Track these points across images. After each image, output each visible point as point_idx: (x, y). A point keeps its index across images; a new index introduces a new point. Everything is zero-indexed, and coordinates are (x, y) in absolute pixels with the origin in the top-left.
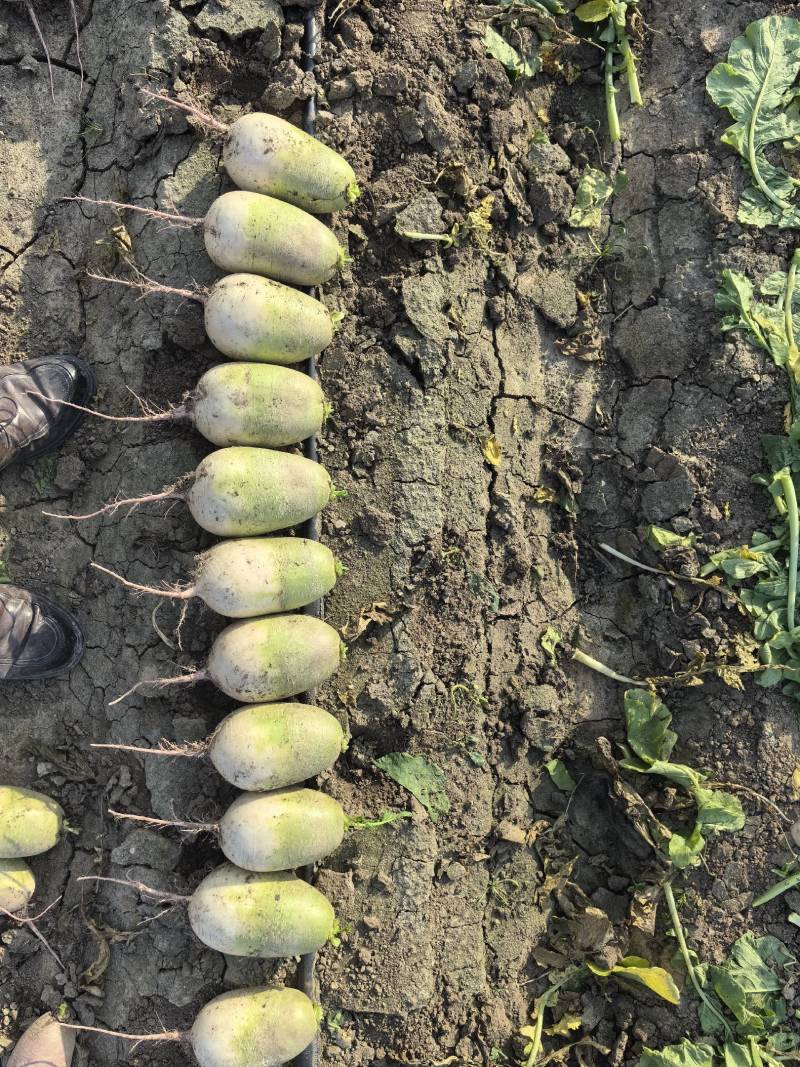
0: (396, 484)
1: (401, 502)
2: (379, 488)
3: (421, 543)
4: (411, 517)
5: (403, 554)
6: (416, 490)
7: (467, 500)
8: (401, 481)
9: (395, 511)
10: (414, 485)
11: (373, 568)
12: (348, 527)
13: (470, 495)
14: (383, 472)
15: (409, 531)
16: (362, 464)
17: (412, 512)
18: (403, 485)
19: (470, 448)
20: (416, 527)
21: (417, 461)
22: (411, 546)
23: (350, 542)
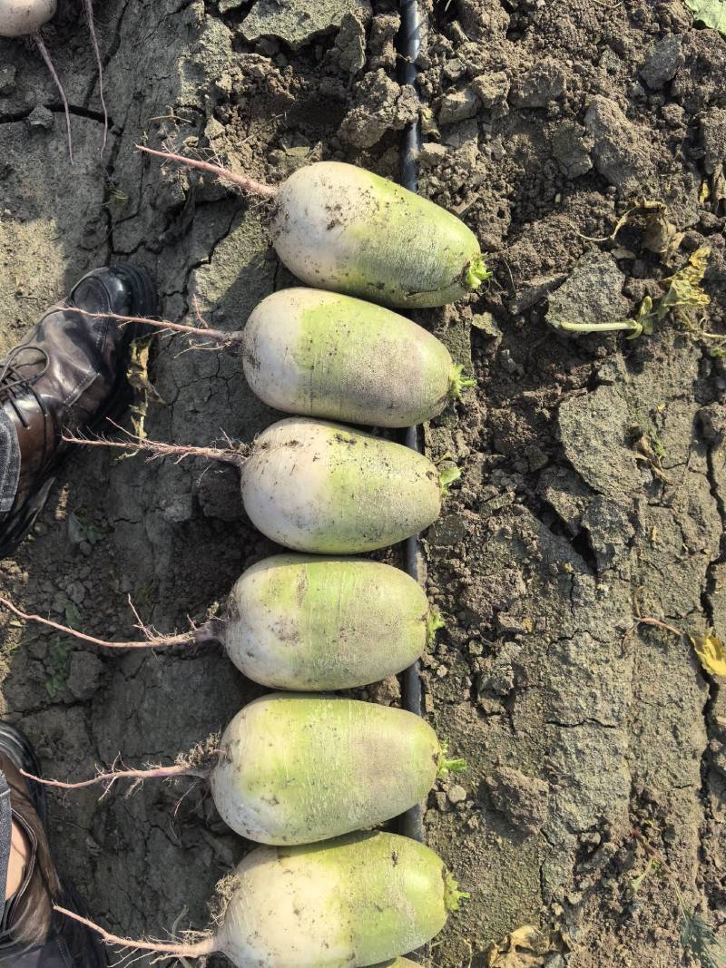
0: (551, 728)
1: (558, 760)
2: (521, 734)
3: (593, 829)
4: (578, 785)
5: (562, 847)
6: (582, 737)
7: (670, 738)
8: (558, 724)
9: (548, 774)
10: (579, 730)
11: (513, 866)
12: (470, 797)
13: (675, 730)
14: (526, 706)
15: (572, 808)
16: (492, 693)
17: (577, 777)
18: (562, 730)
19: (673, 653)
20: (584, 803)
21: (586, 691)
22: (578, 833)
23: (473, 822)
